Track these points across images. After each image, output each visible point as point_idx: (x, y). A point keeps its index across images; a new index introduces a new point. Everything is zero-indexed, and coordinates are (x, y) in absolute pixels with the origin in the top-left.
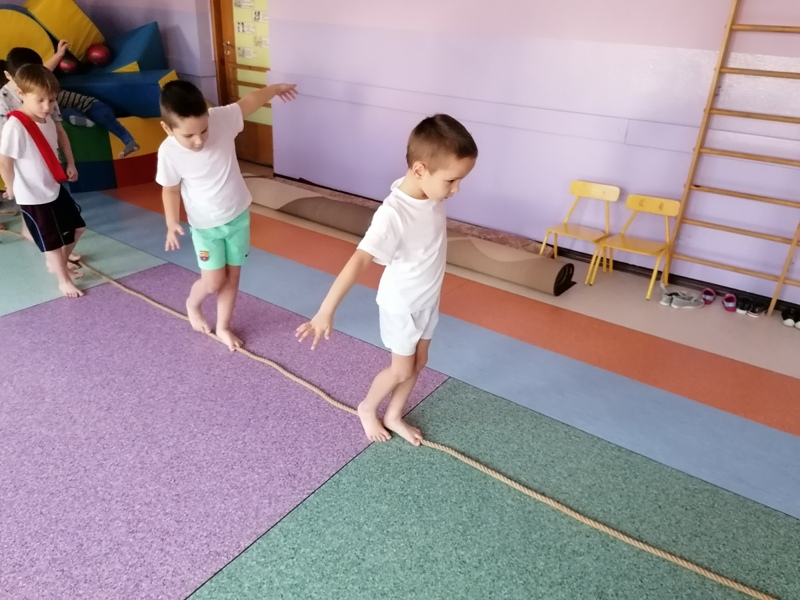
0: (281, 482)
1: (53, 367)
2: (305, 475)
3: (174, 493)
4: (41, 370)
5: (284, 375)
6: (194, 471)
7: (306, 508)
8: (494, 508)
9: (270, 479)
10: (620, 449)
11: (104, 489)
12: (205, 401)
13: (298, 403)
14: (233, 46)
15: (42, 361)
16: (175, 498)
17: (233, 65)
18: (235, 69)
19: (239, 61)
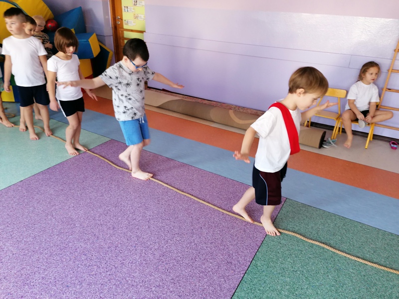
0: (225, 267)
1: (72, 205)
2: (236, 262)
3: (170, 278)
4: (67, 207)
5: (199, 202)
6: (175, 264)
7: (246, 282)
8: (345, 275)
9: (219, 266)
10: (392, 234)
11: (130, 279)
12: (163, 219)
13: (214, 219)
14: (122, 19)
15: (65, 202)
16: (172, 281)
17: (122, 29)
18: (122, 32)
19: (125, 27)
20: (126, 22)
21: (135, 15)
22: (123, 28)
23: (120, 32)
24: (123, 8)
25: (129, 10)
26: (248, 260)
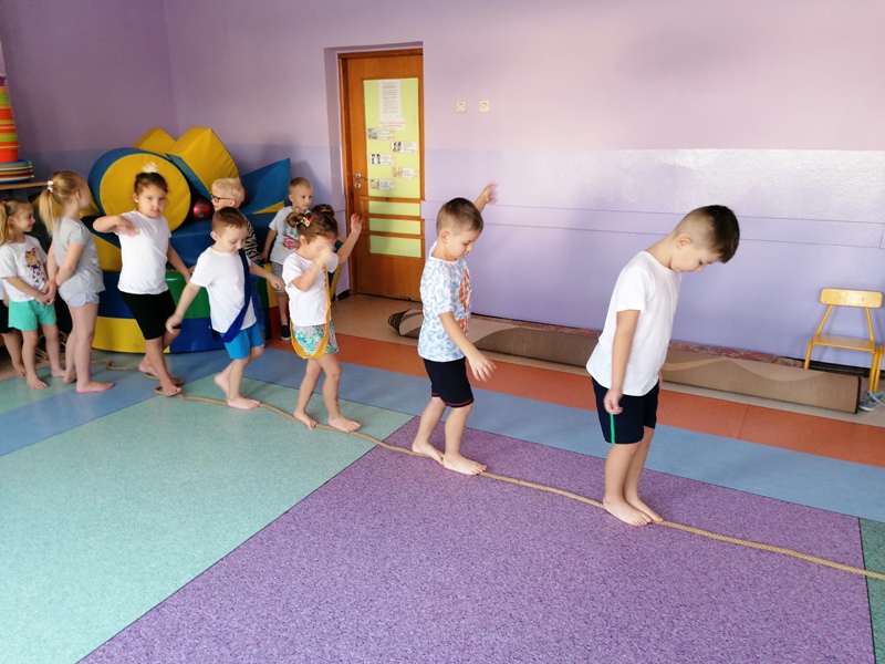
14: (365, 179)
17: (364, 198)
18: (366, 202)
19: (372, 192)
20: (375, 184)
21: (394, 168)
22: (367, 195)
23: (362, 203)
24: (369, 157)
25: (381, 160)
26: (865, 649)
